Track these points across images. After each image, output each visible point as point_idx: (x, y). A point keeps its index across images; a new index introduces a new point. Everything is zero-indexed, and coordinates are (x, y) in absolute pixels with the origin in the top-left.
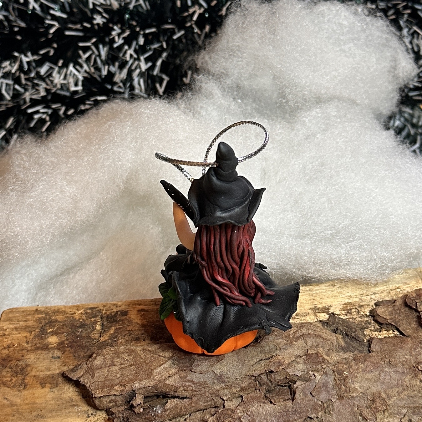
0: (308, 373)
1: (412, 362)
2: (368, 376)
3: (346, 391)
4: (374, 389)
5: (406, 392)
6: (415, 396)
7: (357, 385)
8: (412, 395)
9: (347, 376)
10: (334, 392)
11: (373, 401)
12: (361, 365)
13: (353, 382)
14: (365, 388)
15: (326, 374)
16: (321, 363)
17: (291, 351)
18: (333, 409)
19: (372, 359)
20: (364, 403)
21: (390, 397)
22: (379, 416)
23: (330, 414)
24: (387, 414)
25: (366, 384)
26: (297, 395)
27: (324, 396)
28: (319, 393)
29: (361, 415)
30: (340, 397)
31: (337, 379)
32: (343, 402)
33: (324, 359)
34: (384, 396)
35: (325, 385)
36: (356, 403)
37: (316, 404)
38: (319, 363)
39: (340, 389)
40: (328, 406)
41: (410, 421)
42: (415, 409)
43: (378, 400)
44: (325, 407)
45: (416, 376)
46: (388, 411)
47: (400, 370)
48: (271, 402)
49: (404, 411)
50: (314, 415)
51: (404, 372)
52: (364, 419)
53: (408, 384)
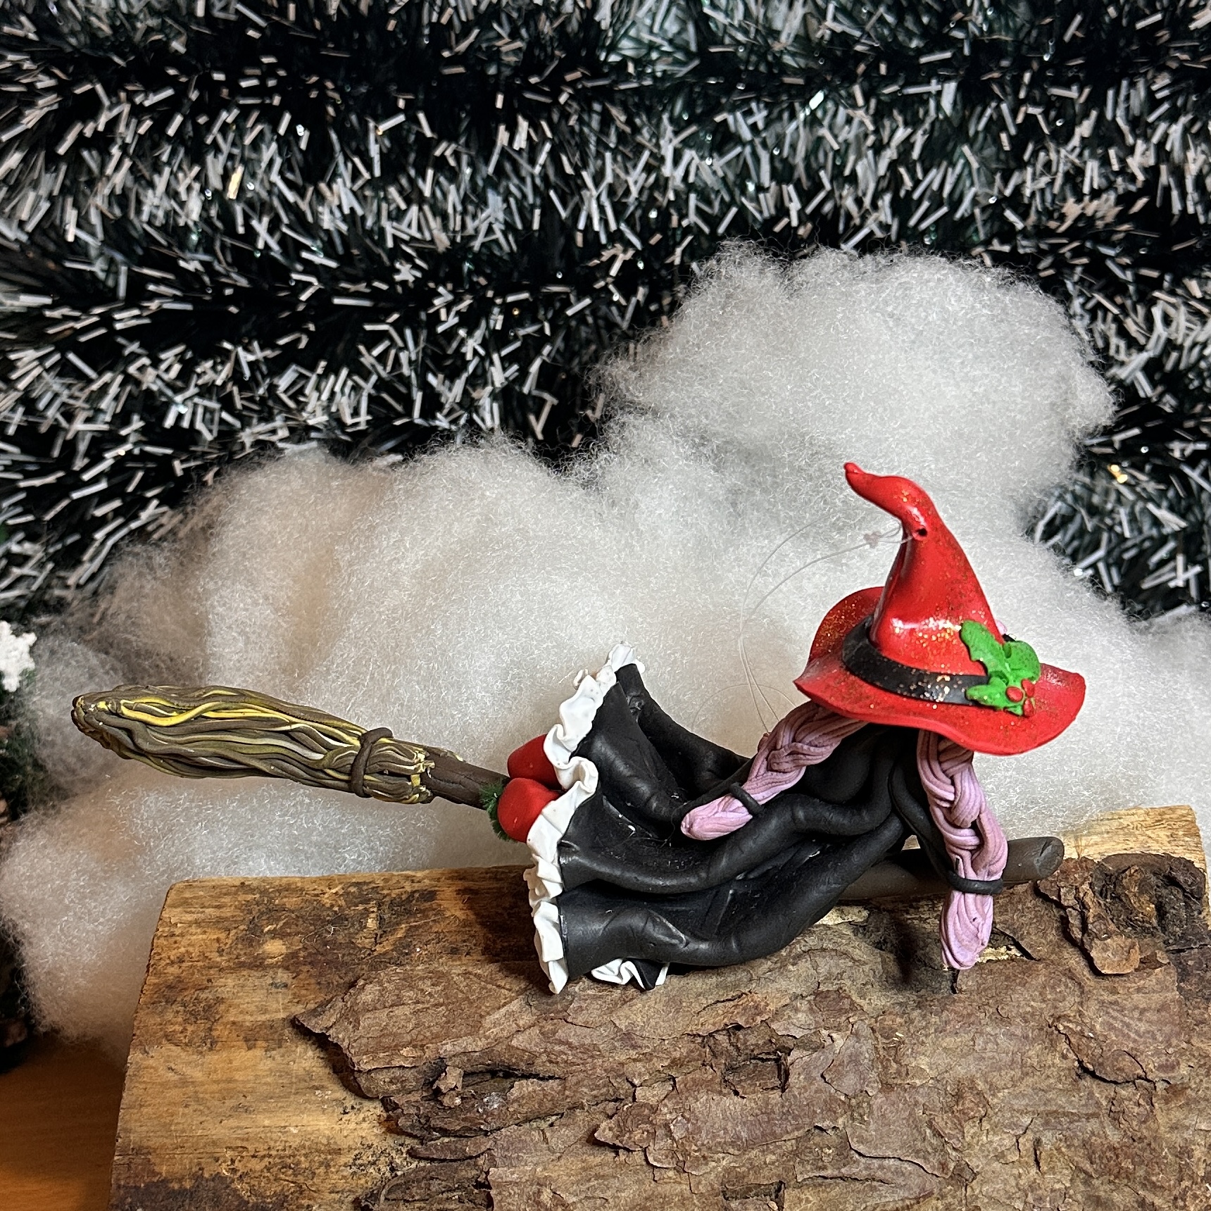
0: (817, 1033)
1: (1046, 1015)
2: (949, 1041)
3: (899, 1073)
4: (961, 1071)
5: (1029, 1080)
6: (1050, 1088)
7: (923, 1062)
8: (1043, 1085)
9: (901, 1042)
10: (873, 1075)
11: (958, 1096)
12: (934, 1019)
13: (915, 1054)
14: (942, 1068)
15: (856, 1035)
16: (847, 1012)
17: (782, 984)
18: (871, 1113)
19: (959, 1007)
20: (938, 1100)
21: (994, 1089)
22: (970, 1129)
23: (862, 1121)
24: (986, 1125)
25: (943, 1060)
26: (792, 1080)
27: (850, 1082)
28: (840, 1075)
29: (930, 1125)
30: (887, 1087)
31: (880, 1046)
32: (893, 1096)
33: (853, 1003)
34: (981, 1086)
35: (855, 1059)
36: (921, 1100)
37: (833, 1099)
38: (841, 1011)
39: (885, 1068)
40: (859, 1105)
41: (1038, 1142)
42: (1050, 1118)
43: (969, 1096)
44: (854, 1106)
45: (1053, 1045)
46: (990, 1119)
47: (1018, 1032)
48: (736, 1093)
49: (1026, 1120)
50: (825, 1124)
51: (1026, 1037)
52: (938, 1134)
53: (1035, 1061)
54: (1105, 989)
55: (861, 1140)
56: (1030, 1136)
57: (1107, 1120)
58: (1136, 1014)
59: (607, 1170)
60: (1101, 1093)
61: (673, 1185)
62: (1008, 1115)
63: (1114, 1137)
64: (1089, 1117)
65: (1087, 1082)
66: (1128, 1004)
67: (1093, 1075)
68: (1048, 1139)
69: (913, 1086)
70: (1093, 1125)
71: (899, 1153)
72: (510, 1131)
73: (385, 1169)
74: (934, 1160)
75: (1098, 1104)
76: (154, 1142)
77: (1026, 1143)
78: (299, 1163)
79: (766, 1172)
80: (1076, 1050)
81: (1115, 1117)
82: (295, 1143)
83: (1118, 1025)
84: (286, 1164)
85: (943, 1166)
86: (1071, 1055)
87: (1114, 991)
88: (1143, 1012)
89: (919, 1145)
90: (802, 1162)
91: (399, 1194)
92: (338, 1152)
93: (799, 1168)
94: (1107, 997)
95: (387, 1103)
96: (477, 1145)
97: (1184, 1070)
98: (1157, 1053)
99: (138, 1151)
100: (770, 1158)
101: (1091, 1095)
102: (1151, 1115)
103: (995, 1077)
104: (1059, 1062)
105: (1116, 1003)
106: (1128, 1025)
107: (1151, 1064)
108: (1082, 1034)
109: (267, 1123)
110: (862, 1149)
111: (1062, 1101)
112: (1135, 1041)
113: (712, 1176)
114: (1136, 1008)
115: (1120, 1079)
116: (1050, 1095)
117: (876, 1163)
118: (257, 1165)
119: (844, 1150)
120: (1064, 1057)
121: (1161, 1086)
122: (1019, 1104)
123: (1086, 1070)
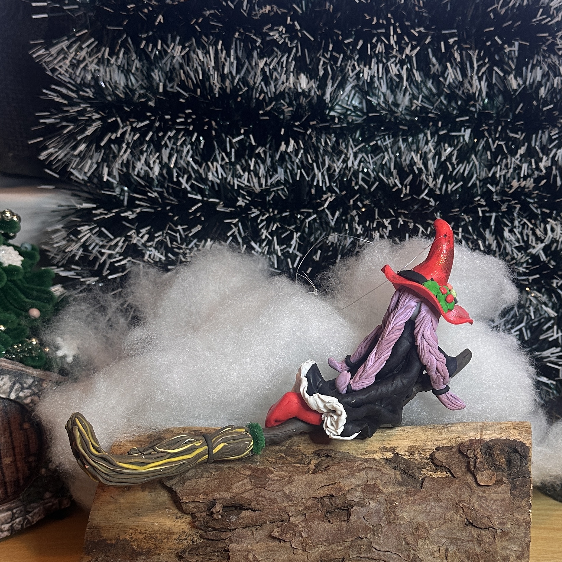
0: (364, 500)
1: (456, 500)
2: (416, 507)
3: (394, 518)
4: (419, 519)
5: (446, 525)
6: (454, 529)
7: (405, 515)
8: (452, 528)
9: (397, 506)
10: (384, 518)
11: (417, 529)
12: (411, 498)
13: (402, 511)
14: (412, 518)
15: (379, 502)
16: (376, 493)
17: (352, 480)
18: (382, 533)
20: (409, 530)
21: (432, 527)
22: (420, 542)
23: (378, 536)
24: (427, 542)
25: (413, 514)
26: (352, 518)
27: (374, 520)
28: (371, 518)
29: (405, 539)
30: (389, 523)
31: (388, 507)
32: (392, 527)
33: (379, 489)
34: (427, 526)
35: (378, 512)
36: (402, 529)
37: (367, 527)
38: (374, 492)
39: (389, 516)
40: (377, 530)
41: (447, 550)
42: (453, 540)
43: (421, 529)
44: (375, 530)
45: (457, 512)
46: (429, 539)
47: (444, 505)
48: (329, 522)
49: (443, 541)
50: (363, 536)
51: (447, 508)
52: (407, 543)
53: (449, 518)
54: (481, 491)
55: (377, 544)
56: (445, 547)
57: (476, 543)
58: (492, 502)
59: (275, 548)
60: (475, 532)
61: (301, 555)
62: (436, 538)
63: (478, 550)
64: (469, 541)
65: (470, 527)
66: (489, 498)
67: (472, 524)
68: (452, 548)
69: (400, 524)
70: (470, 545)
71: (391, 550)
72: (239, 530)
73: (190, 542)
74: (405, 554)
75: (473, 536)
76: (102, 525)
77: (443, 550)
78: (156, 537)
79: (338, 553)
80: (466, 514)
81: (479, 542)
82: (156, 529)
83: (484, 505)
84: (152, 536)
85: (409, 556)
86: (464, 516)
87: (484, 492)
88: (495, 501)
89: (400, 547)
90: (353, 551)
91: (194, 552)
92: (173, 533)
93: (351, 553)
94: (481, 494)
95: (193, 516)
96: (226, 535)
97: (509, 525)
98: (499, 518)
99: (96, 527)
100: (340, 548)
101: (471, 533)
102: (494, 542)
103: (433, 523)
104: (459, 518)
105: (484, 497)
106: (488, 506)
107: (496, 522)
108: (469, 508)
109: (146, 520)
110: (377, 547)
111: (459, 534)
112: (490, 512)
113: (317, 554)
114: (492, 499)
115: (483, 527)
116: (454, 531)
117: (382, 553)
118: (141, 537)
119: (370, 547)
120: (461, 517)
121: (499, 531)
122: (441, 534)
123: (470, 522)
